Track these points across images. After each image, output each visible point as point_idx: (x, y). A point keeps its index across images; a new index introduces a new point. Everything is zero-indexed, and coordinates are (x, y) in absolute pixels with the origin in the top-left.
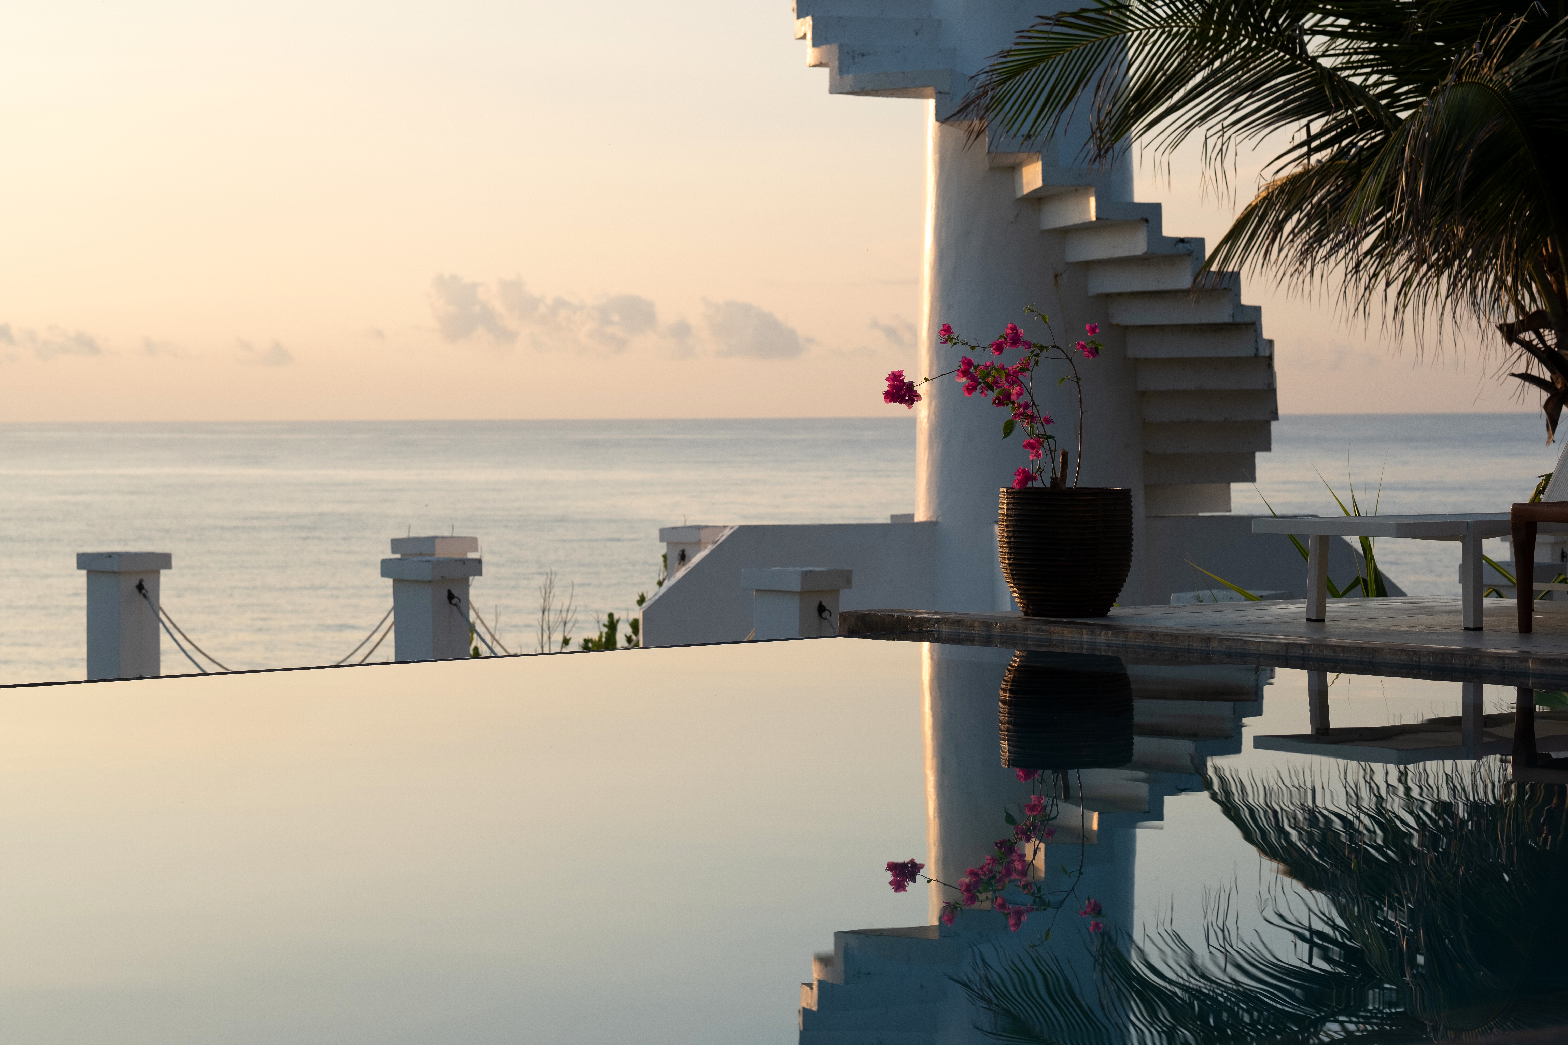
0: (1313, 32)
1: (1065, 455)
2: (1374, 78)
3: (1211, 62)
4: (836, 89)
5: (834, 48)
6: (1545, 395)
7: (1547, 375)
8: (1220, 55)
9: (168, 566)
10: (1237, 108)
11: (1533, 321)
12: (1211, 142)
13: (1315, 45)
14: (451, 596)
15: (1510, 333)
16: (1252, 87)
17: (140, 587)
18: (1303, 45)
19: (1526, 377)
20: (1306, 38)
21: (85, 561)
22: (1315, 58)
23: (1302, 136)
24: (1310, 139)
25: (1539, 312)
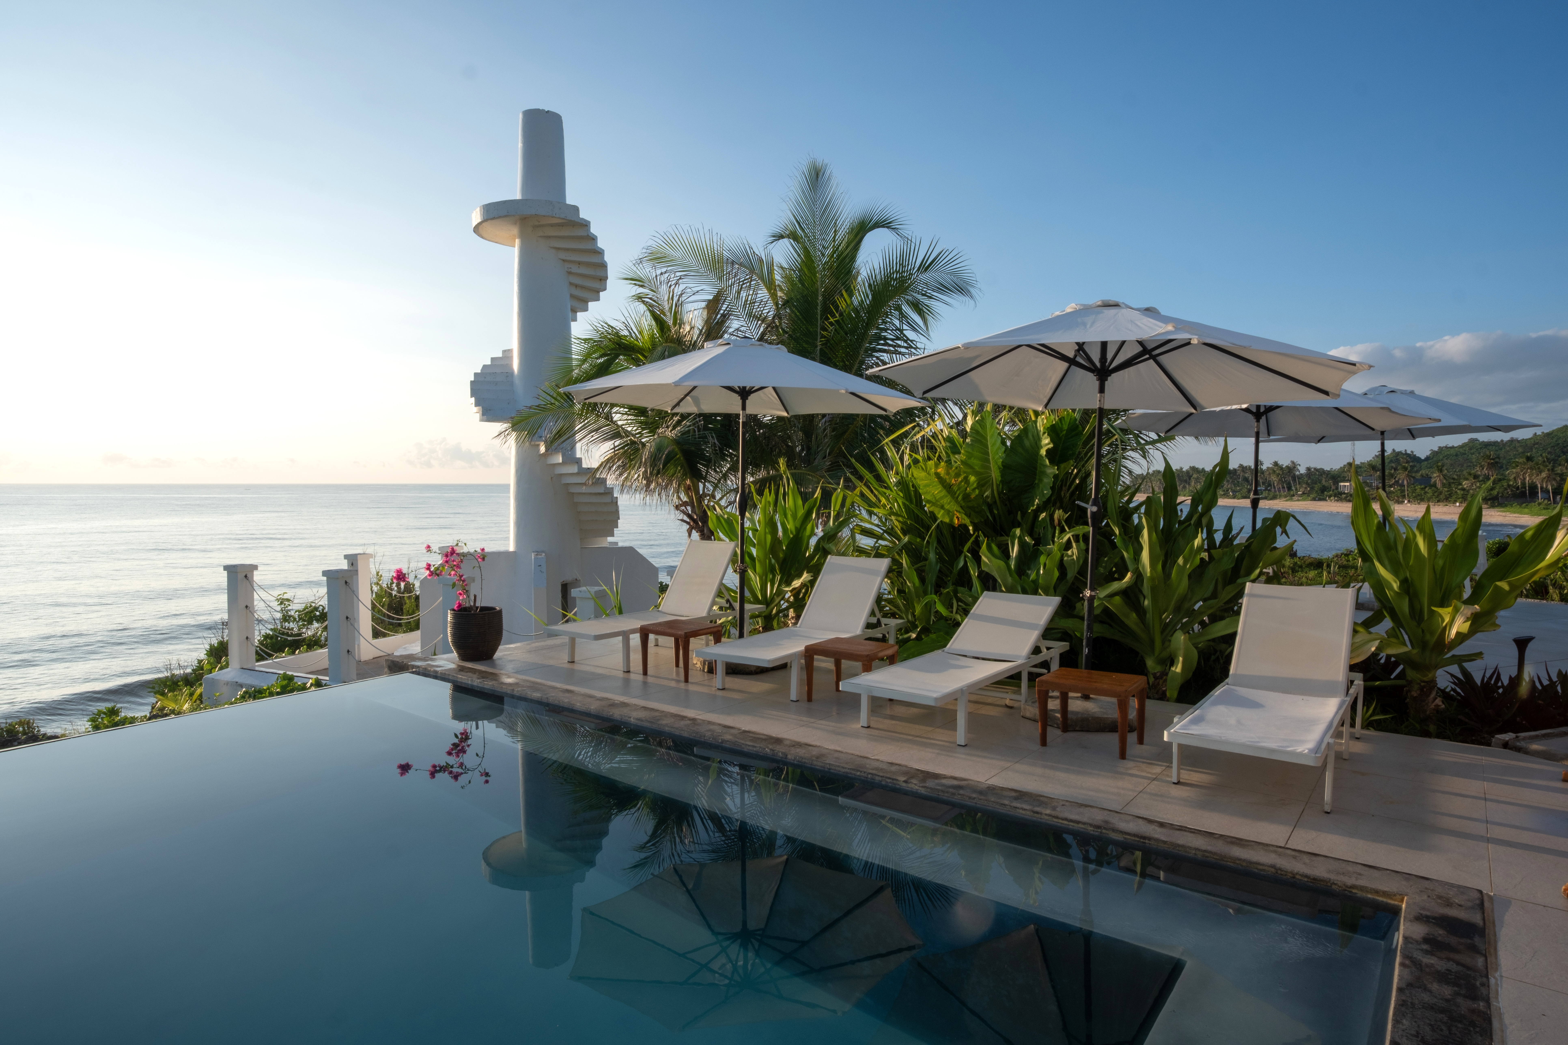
0: (616, 413)
1: (475, 596)
2: (635, 428)
3: (584, 421)
4: (482, 420)
5: (480, 407)
6: (688, 527)
7: (688, 520)
8: (587, 419)
9: (257, 569)
10: (592, 436)
11: (685, 504)
12: (583, 448)
13: (616, 417)
14: (346, 582)
15: (677, 507)
16: (597, 430)
17: (246, 576)
18: (612, 418)
19: (682, 520)
20: (613, 415)
21: (226, 568)
22: (616, 421)
23: (613, 446)
24: (615, 447)
25: (686, 502)
